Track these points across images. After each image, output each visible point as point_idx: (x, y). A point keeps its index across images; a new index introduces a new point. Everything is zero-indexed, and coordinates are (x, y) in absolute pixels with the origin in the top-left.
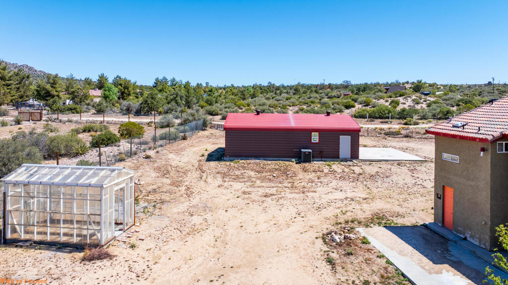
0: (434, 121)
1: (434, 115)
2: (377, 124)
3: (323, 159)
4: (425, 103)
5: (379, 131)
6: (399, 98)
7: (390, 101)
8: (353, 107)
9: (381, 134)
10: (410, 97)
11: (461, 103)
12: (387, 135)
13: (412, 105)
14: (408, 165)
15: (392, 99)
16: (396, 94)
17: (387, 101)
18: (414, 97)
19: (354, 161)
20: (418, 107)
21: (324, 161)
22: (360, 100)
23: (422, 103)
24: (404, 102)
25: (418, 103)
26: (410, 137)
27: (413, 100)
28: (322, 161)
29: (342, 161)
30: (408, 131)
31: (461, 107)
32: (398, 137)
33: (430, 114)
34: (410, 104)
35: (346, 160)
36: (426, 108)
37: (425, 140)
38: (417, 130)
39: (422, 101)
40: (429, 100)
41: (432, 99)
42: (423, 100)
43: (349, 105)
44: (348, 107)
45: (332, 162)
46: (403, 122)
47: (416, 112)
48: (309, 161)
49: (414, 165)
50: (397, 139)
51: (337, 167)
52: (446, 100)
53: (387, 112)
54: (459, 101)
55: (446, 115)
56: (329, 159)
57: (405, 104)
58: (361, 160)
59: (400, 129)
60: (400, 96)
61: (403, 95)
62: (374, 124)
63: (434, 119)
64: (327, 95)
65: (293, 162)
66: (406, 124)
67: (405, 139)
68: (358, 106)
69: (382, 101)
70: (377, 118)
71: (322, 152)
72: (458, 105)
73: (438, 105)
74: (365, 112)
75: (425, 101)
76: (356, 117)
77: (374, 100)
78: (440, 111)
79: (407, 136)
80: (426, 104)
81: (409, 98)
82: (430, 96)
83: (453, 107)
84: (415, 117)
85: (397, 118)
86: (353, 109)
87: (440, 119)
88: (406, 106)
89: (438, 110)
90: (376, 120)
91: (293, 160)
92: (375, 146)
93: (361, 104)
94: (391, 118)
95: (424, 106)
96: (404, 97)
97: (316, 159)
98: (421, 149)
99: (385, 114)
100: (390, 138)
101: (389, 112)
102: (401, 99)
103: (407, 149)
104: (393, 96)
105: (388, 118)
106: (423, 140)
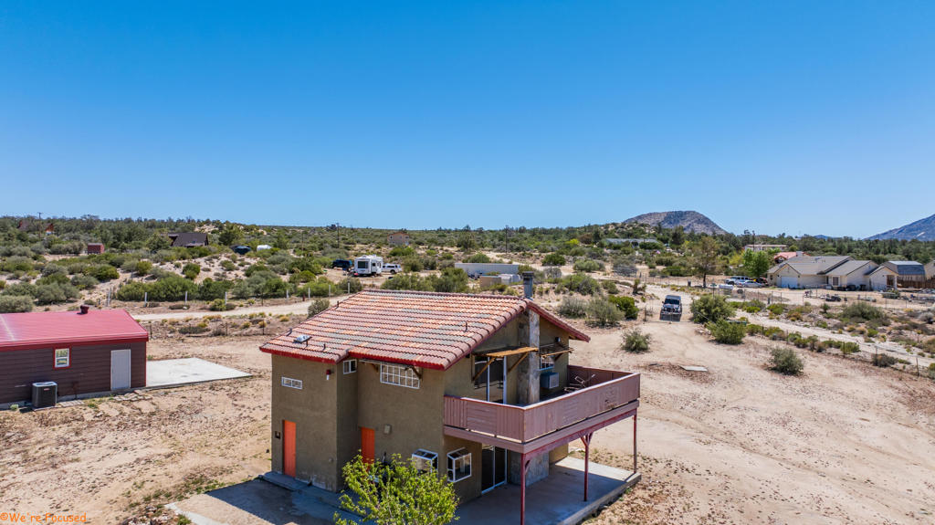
0: (257, 302)
1: (257, 292)
2: (164, 312)
3: (78, 396)
4: (241, 268)
5: (170, 326)
6: (198, 260)
7: (183, 265)
8: (115, 277)
9: (173, 331)
10: (216, 258)
11: (295, 269)
12: (185, 333)
13: (221, 272)
14: (227, 388)
15: (186, 261)
16: (194, 253)
17: (177, 266)
18: (223, 259)
19: (136, 391)
20: (231, 276)
21: (82, 399)
22: (127, 263)
23: (237, 269)
24: (208, 266)
25: (230, 269)
26: (223, 334)
27: (223, 264)
28: (76, 399)
29: (115, 395)
30: (219, 323)
31: (296, 275)
32: (204, 337)
33: (250, 291)
34: (216, 271)
35: (122, 392)
36: (244, 278)
37: (247, 338)
38: (233, 320)
39: (236, 265)
40: (248, 264)
41: (253, 262)
42: (239, 263)
43: (107, 274)
44: (103, 278)
45: (98, 399)
46: (208, 306)
47: (228, 285)
48: (51, 404)
49: (236, 386)
50: (203, 340)
51: (108, 406)
52: (273, 263)
53: (179, 288)
54: (293, 265)
55: (275, 291)
56: (91, 394)
57: (209, 270)
58: (150, 388)
59: (205, 321)
60: (201, 255)
61: (206, 255)
62: (159, 312)
63: (257, 297)
64: (49, 247)
65: (15, 409)
66: (213, 309)
67: (215, 338)
68: (124, 276)
69: (168, 267)
70: (162, 300)
71: (77, 382)
72: (292, 272)
73: (261, 272)
74: (141, 290)
75: (242, 266)
76: (121, 298)
77: (155, 265)
78: (267, 285)
79: (217, 334)
80: (244, 270)
81: (215, 260)
82: (249, 256)
83: (285, 274)
84: (228, 294)
85: (198, 299)
86: (115, 283)
87: (266, 297)
88: (211, 275)
89: (263, 284)
90: (161, 304)
91: (13, 406)
92: (166, 358)
93: (128, 271)
94: (189, 299)
95: (241, 273)
96: (206, 258)
97: (64, 397)
98: (243, 355)
99: (177, 292)
100: (191, 339)
101: (184, 289)
102: (202, 262)
103: (220, 358)
104: (188, 255)
105: (182, 298)
106: (244, 338)
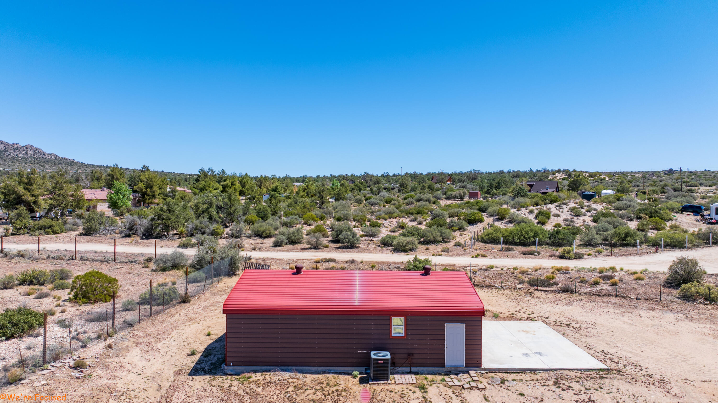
0: (606, 250)
1: (605, 239)
2: (516, 257)
4: (589, 214)
5: (520, 275)
6: (550, 206)
7: (536, 211)
8: (481, 221)
9: (522, 283)
10: (565, 204)
11: (643, 215)
12: (533, 285)
13: (569, 217)
15: (539, 207)
16: (545, 199)
17: (531, 212)
18: (572, 205)
20: (579, 222)
22: (491, 209)
23: (585, 215)
24: (557, 212)
25: (578, 215)
26: (572, 291)
27: (572, 210)
30: (567, 275)
31: (644, 222)
32: (552, 292)
33: (599, 239)
34: (565, 217)
36: (592, 224)
38: (582, 274)
39: (583, 211)
40: (595, 209)
41: (599, 207)
42: (586, 208)
43: (474, 218)
44: (472, 221)
46: (557, 253)
47: (576, 232)
52: (619, 209)
53: (531, 234)
54: (640, 211)
55: (624, 239)
57: (558, 216)
59: (553, 271)
60: (552, 202)
61: (555, 201)
62: (513, 257)
63: (605, 245)
64: (446, 194)
66: (562, 257)
67: (563, 296)
68: (487, 220)
69: (523, 213)
70: (516, 244)
72: (639, 218)
73: (609, 219)
74: (498, 234)
75: (589, 211)
76: (483, 241)
77: (512, 210)
78: (615, 233)
79: (566, 290)
80: (591, 216)
81: (564, 206)
82: (595, 202)
83: (631, 220)
84: (577, 241)
85: (547, 244)
86: (480, 226)
87: (614, 245)
88: (560, 220)
89: (611, 232)
90: (514, 247)
92: (512, 316)
93: (492, 216)
94: (539, 244)
95: (588, 219)
96: (556, 204)
99: (529, 238)
101: (536, 235)
102: (552, 207)
103: (568, 326)
104: (540, 202)
105: (534, 243)
